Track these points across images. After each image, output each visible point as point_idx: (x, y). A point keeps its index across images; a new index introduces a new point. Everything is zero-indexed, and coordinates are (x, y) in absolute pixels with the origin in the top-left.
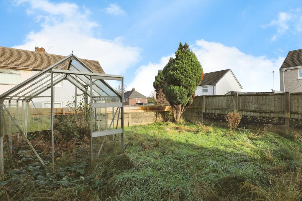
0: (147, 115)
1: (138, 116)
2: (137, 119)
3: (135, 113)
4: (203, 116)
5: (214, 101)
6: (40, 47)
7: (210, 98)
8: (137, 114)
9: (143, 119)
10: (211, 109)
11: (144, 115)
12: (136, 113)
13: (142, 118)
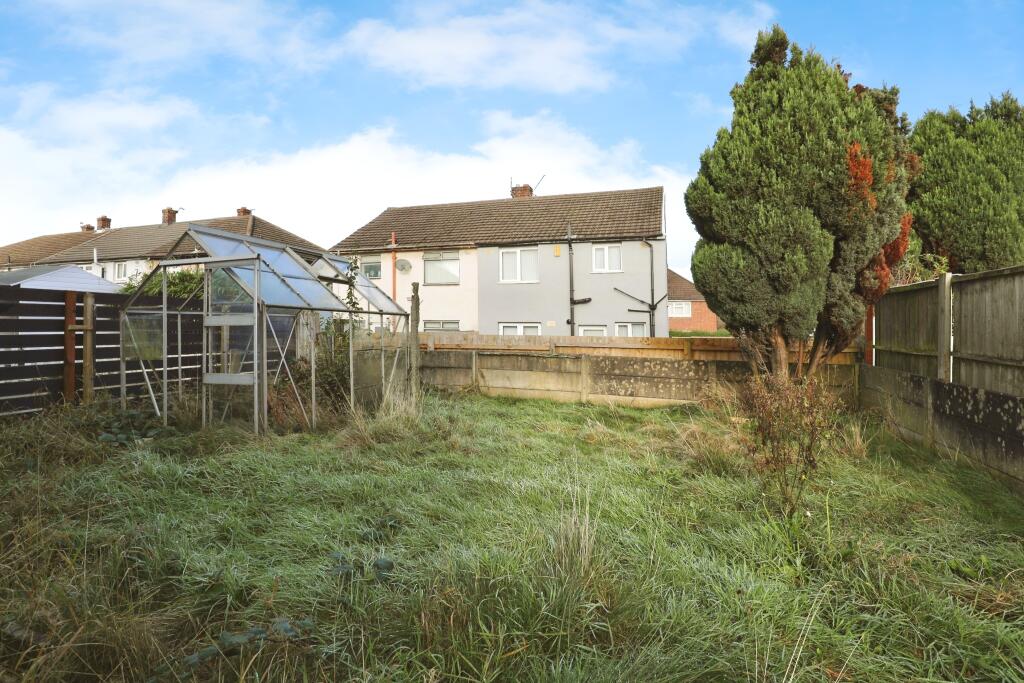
0: (660, 371)
1: (617, 372)
2: (614, 383)
3: (605, 358)
4: (935, 400)
5: (989, 312)
6: (521, 185)
7: (972, 294)
8: (613, 364)
9: (642, 386)
10: (978, 362)
11: (646, 370)
12: (612, 360)
13: (636, 381)
